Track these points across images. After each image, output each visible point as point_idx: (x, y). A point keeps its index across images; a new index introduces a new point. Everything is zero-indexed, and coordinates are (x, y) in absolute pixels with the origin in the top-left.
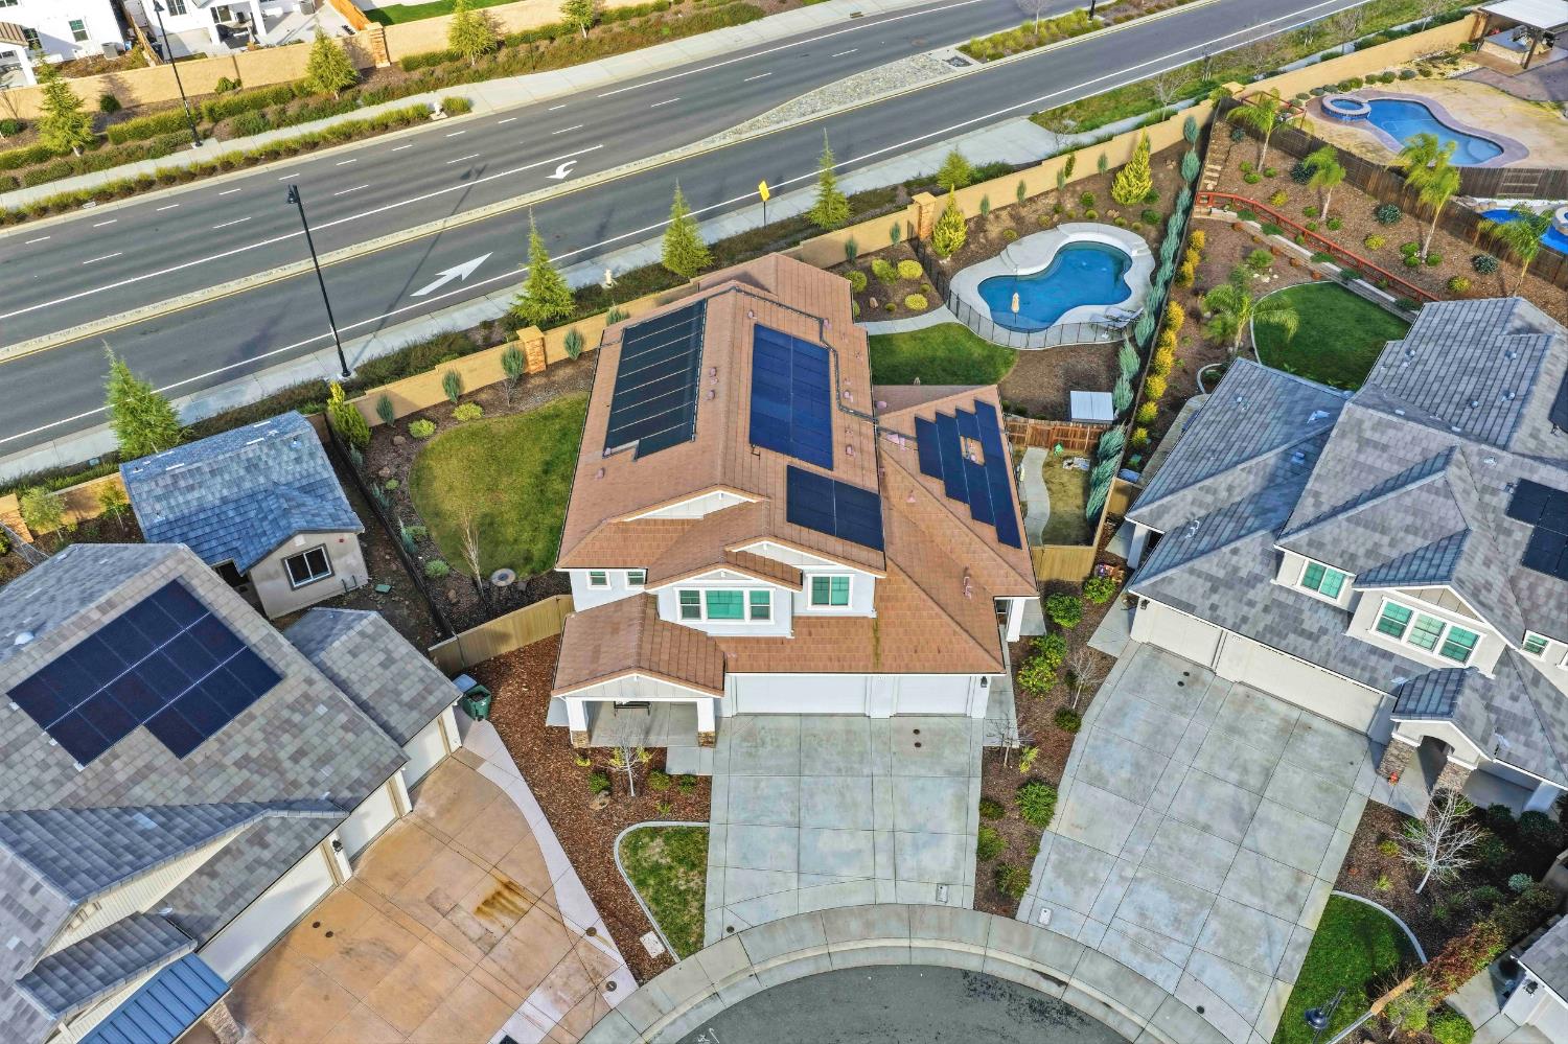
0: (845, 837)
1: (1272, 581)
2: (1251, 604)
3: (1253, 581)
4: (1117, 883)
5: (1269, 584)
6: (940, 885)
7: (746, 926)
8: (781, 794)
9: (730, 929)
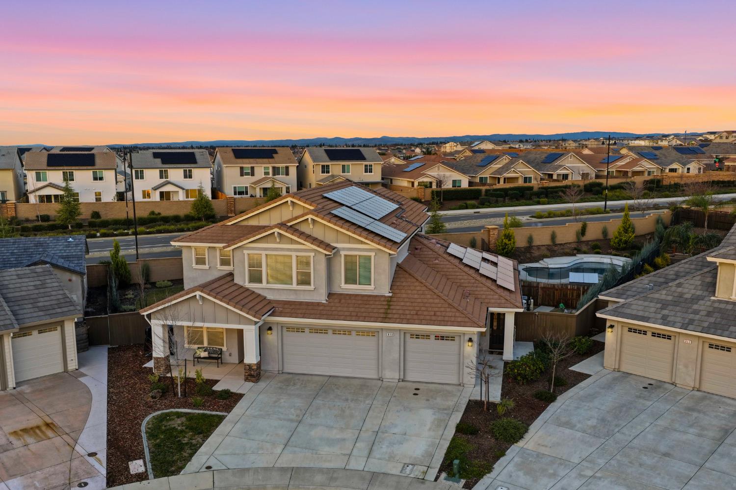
0: (335, 431)
1: (713, 298)
2: (696, 312)
3: (696, 299)
4: (576, 478)
5: (710, 300)
6: (406, 465)
7: (224, 468)
8: (294, 406)
9: (209, 468)
